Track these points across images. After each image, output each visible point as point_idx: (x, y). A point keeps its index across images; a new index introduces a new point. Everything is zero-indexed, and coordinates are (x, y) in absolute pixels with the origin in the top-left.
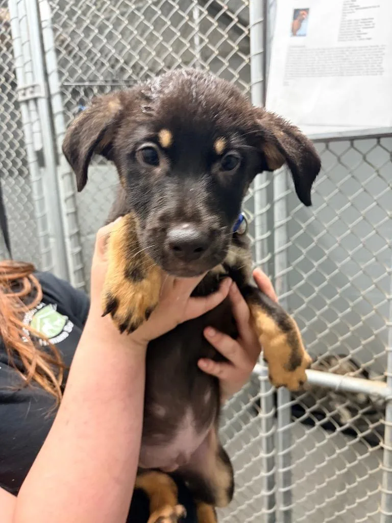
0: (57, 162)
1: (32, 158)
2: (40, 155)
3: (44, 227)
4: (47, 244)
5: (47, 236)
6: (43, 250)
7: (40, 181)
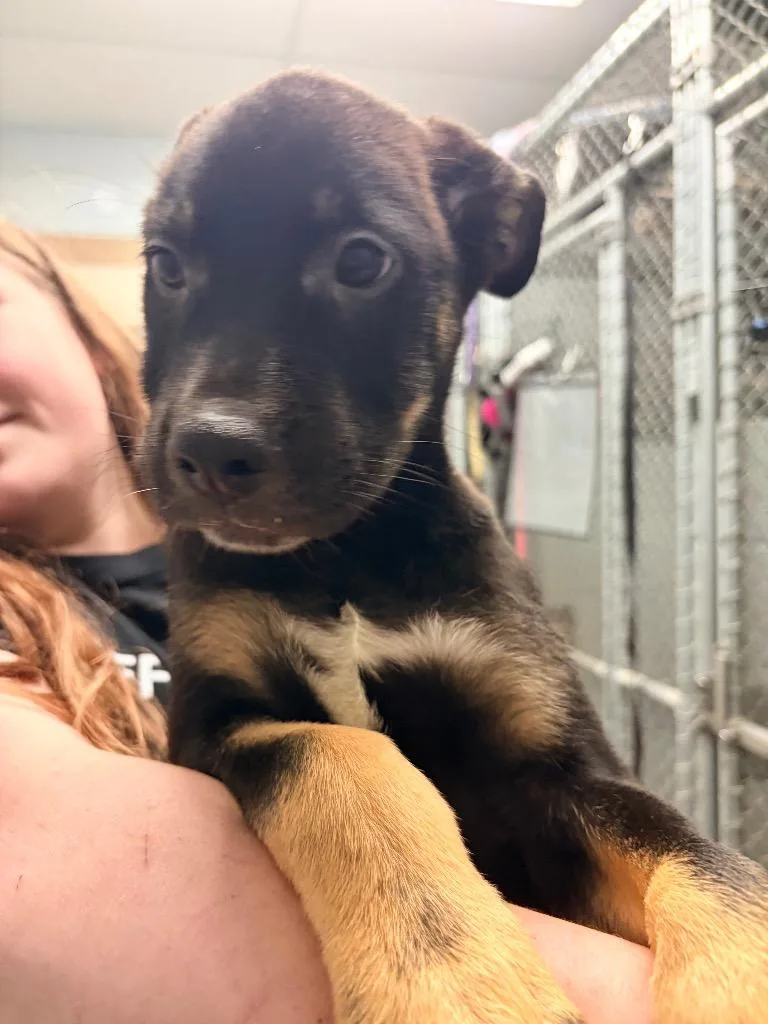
0: (717, 414)
1: (681, 407)
2: (694, 403)
3: (690, 519)
4: (690, 548)
5: (691, 539)
6: (682, 559)
7: (690, 446)
